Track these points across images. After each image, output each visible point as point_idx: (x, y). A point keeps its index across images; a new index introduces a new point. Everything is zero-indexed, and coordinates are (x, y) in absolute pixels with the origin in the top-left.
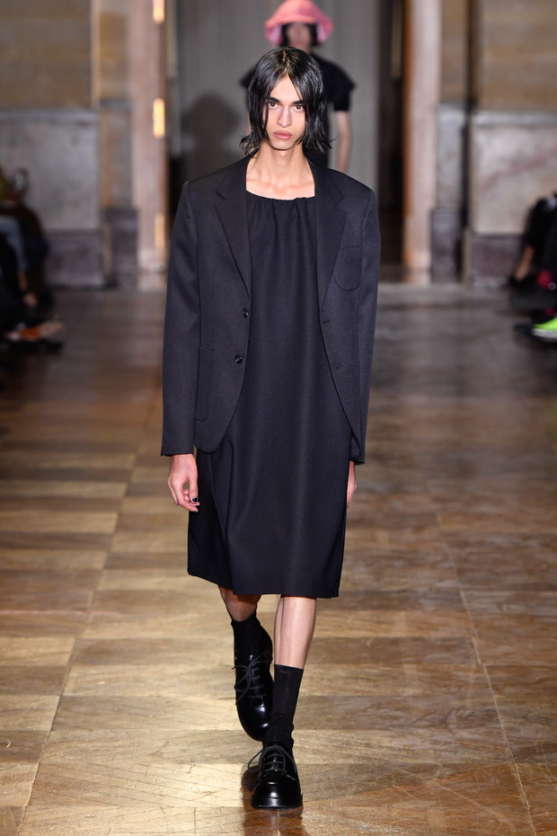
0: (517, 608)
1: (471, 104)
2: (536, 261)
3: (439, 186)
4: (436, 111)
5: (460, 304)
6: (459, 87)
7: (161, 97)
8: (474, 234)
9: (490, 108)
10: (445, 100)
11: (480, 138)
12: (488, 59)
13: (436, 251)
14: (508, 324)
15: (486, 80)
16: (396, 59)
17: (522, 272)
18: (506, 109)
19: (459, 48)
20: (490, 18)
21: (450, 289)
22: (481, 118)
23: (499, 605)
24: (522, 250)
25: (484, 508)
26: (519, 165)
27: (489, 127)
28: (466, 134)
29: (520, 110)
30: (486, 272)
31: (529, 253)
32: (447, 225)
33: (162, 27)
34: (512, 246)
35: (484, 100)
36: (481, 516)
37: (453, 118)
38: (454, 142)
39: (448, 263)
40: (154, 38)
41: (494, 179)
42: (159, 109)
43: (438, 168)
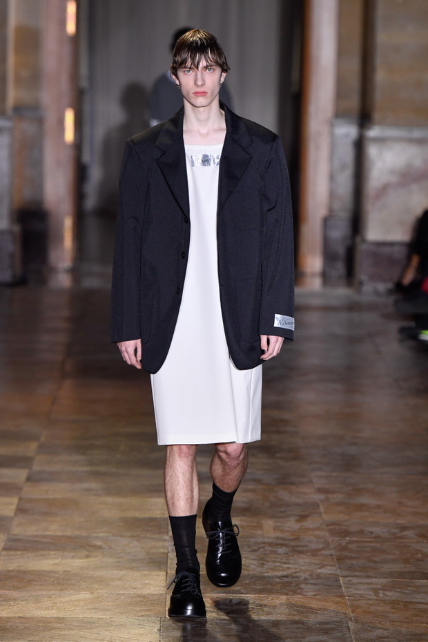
0: (392, 595)
1: (364, 118)
2: (421, 269)
3: (332, 195)
4: (332, 125)
5: (352, 307)
6: (354, 102)
7: (72, 107)
8: (364, 241)
9: (382, 123)
10: (340, 114)
11: (372, 151)
12: (381, 76)
13: (329, 256)
14: (394, 327)
15: (379, 96)
16: (295, 75)
17: (409, 278)
18: (397, 124)
19: (354, 64)
20: (382, 37)
21: (341, 293)
22: (373, 133)
23: (376, 591)
24: (409, 258)
25: (364, 500)
26: (409, 177)
27: (380, 140)
28: (359, 146)
29: (410, 125)
30: (373, 278)
31: (415, 260)
32: (340, 232)
33: (75, 39)
34: (399, 253)
35: (377, 116)
36: (361, 507)
37: (348, 131)
38: (347, 154)
39: (340, 267)
40: (67, 50)
41: (385, 188)
42: (69, 117)
43: (332, 178)
